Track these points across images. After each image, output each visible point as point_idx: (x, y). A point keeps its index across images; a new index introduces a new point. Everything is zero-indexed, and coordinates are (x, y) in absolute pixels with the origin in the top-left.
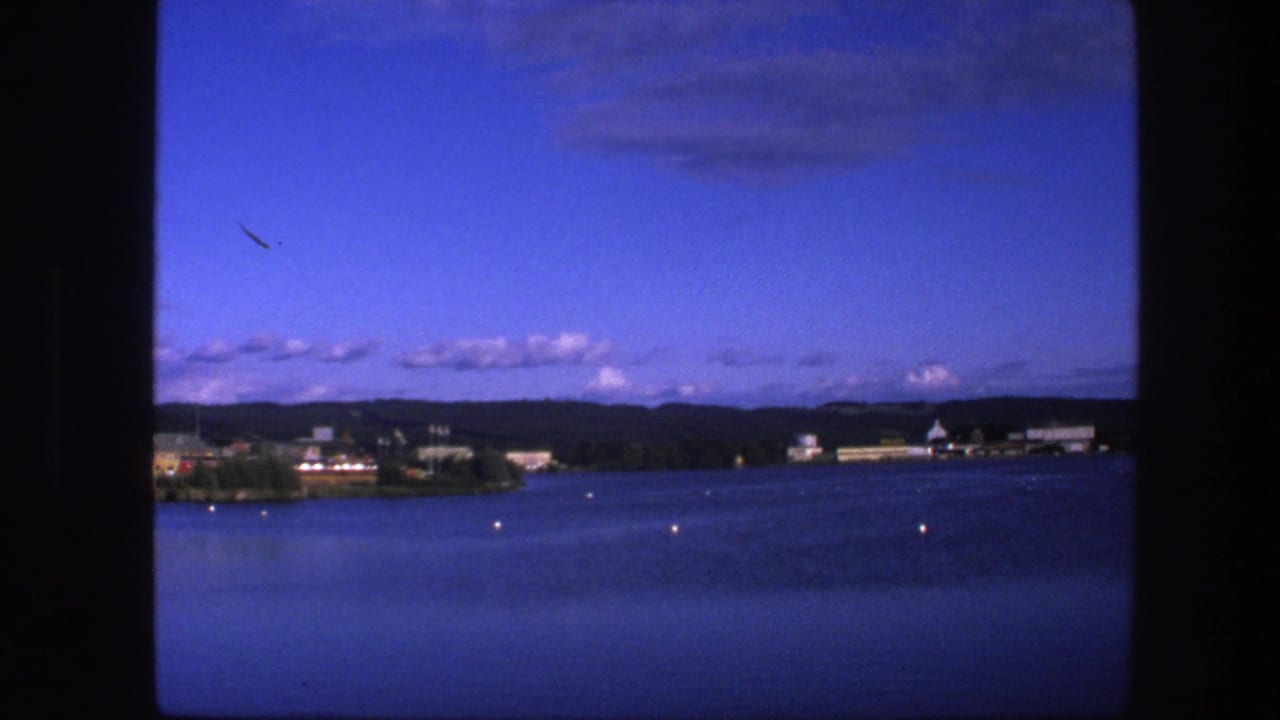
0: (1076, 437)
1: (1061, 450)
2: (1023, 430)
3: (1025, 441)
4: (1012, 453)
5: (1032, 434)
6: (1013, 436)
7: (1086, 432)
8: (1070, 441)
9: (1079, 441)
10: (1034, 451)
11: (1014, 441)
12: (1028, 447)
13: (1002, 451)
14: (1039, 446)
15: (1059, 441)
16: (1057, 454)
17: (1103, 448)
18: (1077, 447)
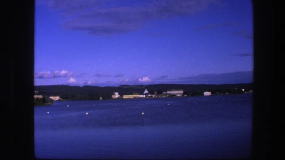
0: (179, 93)
1: (176, 96)
2: (166, 91)
3: (167, 94)
4: (163, 97)
5: (169, 92)
6: (164, 93)
7: (182, 92)
8: (177, 94)
9: (180, 94)
10: (169, 96)
11: (165, 94)
12: (168, 95)
13: (161, 96)
14: (170, 95)
15: (175, 94)
16: (174, 97)
17: (186, 95)
18: (179, 95)
